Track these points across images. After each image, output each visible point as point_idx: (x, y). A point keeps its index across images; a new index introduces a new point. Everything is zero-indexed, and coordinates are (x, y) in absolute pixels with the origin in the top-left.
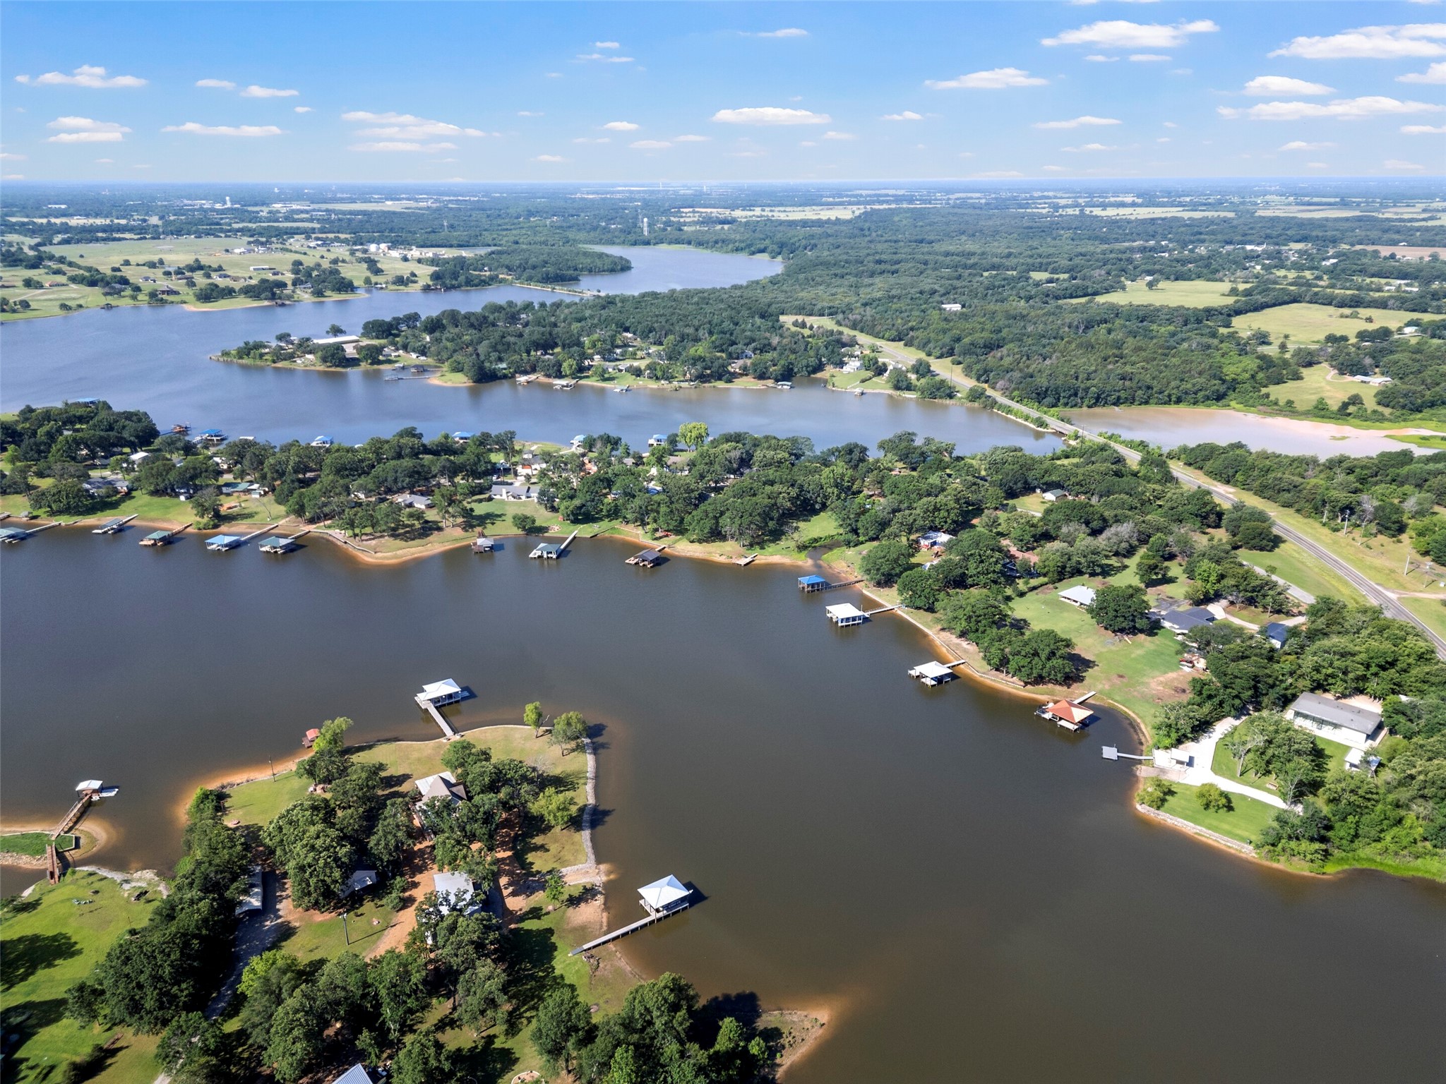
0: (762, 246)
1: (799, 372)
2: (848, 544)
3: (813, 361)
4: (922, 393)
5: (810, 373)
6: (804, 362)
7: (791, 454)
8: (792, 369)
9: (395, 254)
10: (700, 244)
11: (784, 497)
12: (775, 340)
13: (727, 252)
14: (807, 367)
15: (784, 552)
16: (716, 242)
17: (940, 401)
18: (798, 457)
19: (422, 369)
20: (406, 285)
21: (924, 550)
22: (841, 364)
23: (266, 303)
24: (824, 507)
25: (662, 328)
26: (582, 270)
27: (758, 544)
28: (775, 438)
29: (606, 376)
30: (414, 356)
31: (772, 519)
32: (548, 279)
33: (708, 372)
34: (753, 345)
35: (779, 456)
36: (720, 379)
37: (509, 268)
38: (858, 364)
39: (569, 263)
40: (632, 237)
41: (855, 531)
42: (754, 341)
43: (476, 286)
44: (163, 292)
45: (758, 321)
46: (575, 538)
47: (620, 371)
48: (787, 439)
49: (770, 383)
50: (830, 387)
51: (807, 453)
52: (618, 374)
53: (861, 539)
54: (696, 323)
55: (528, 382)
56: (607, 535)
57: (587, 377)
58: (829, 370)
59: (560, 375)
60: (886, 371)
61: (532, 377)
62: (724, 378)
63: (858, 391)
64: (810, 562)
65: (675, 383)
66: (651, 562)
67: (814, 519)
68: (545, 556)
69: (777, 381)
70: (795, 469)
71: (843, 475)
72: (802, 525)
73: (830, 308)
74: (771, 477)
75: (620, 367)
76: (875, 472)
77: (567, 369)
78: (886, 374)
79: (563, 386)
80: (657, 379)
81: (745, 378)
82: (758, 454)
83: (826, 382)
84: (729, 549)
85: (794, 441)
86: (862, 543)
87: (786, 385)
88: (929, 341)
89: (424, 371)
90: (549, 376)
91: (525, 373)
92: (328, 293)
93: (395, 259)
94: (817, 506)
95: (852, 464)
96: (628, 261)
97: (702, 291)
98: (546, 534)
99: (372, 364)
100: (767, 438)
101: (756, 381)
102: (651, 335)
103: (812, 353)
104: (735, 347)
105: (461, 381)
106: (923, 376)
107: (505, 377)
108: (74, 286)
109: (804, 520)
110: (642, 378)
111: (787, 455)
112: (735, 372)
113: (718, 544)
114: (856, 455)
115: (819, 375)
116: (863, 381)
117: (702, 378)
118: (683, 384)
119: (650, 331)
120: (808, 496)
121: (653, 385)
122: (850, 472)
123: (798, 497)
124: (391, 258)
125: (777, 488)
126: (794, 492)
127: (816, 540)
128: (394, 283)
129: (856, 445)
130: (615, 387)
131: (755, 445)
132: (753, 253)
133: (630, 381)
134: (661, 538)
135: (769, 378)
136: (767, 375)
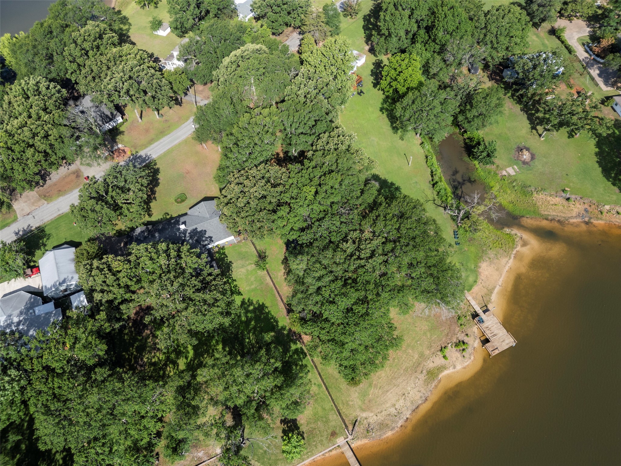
15: (471, 249)
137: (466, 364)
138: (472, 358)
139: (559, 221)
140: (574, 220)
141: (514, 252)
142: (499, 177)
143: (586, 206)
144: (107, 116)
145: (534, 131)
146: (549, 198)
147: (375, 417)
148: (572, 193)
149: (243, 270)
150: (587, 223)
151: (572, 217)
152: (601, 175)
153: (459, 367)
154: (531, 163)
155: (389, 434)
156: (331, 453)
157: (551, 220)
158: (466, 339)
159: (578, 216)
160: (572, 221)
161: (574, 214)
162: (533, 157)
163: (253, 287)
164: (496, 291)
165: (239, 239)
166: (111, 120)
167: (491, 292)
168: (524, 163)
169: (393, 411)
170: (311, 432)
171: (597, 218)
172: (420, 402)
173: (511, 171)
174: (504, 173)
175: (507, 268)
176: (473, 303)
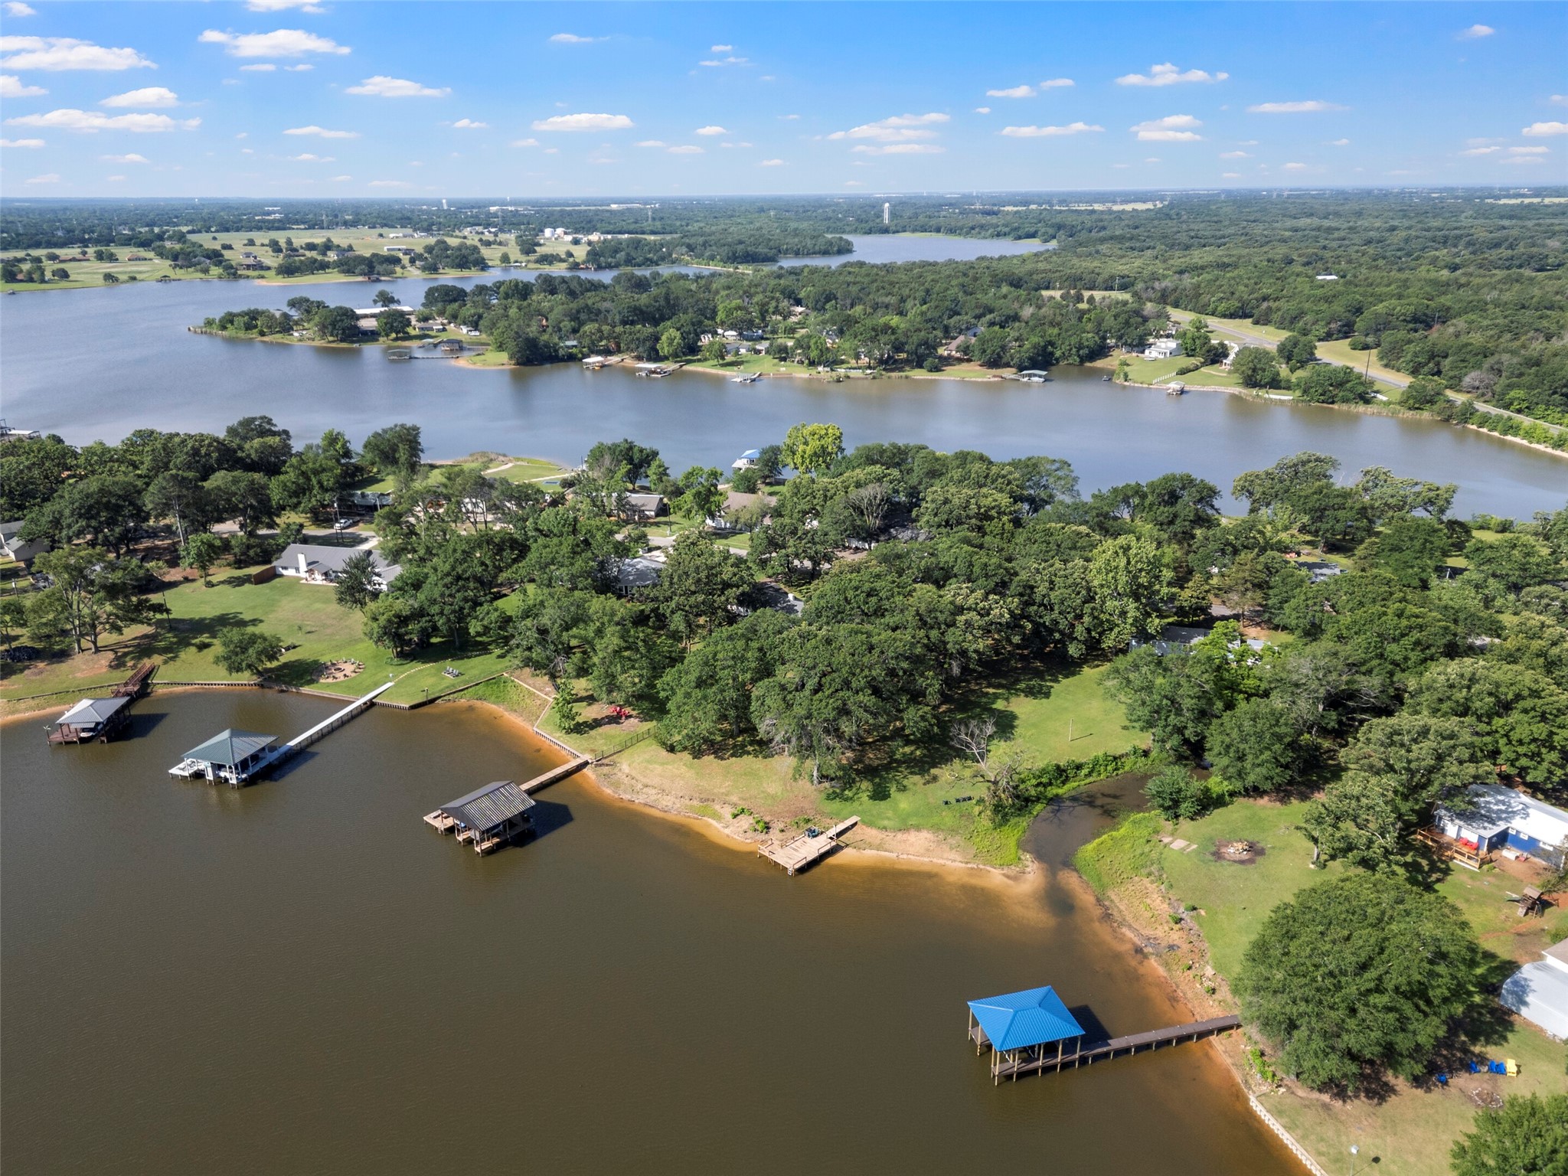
0: (1032, 230)
1: (1064, 356)
2: (1172, 807)
3: (1090, 338)
4: (1305, 392)
5: (1082, 360)
6: (1074, 340)
7: (1017, 499)
8: (1052, 354)
9: (569, 238)
10: (952, 231)
11: (968, 624)
12: (1027, 312)
13: (985, 238)
14: (1080, 348)
15: (948, 817)
16: (973, 228)
17: (1344, 407)
18: (1036, 504)
19: (458, 347)
20: (551, 263)
21: (1463, 863)
22: (1141, 345)
23: (360, 279)
24: (1095, 652)
25: (847, 295)
26: (786, 252)
27: (870, 772)
28: (982, 458)
29: (729, 358)
30: (464, 329)
31: (917, 697)
32: (734, 258)
33: (903, 356)
34: (989, 317)
35: (988, 501)
36: (920, 366)
37: (691, 248)
38: (1172, 344)
39: (771, 243)
40: (867, 226)
41: (1193, 753)
42: (991, 311)
43: (639, 266)
44: (248, 267)
45: (1005, 289)
46: (371, 705)
47: (758, 352)
48: (1015, 464)
49: (1009, 373)
50: (1120, 381)
51: (1060, 497)
52: (752, 356)
53: (1216, 784)
54: (906, 292)
55: (603, 366)
56: (463, 702)
57: (699, 360)
58: (1119, 355)
59: (654, 356)
60: (1226, 356)
61: (614, 359)
62: (927, 363)
63: (1174, 386)
64: (1032, 876)
65: (841, 371)
66: (488, 833)
67: (1063, 687)
68: (210, 776)
69: (1021, 368)
70: (1021, 537)
71: (1155, 564)
72: (1021, 706)
73: (1123, 277)
74: (945, 558)
75: (758, 347)
76: (1245, 556)
77: (665, 345)
78: (1228, 361)
79: (654, 372)
80: (812, 364)
81: (965, 366)
82: (933, 494)
83: (1111, 374)
84: (774, 788)
85: (1031, 467)
86: (1219, 802)
87: (1037, 377)
88: (1302, 313)
89: (461, 349)
90: (639, 358)
91: (607, 352)
92: (447, 270)
93: (565, 243)
94: (1073, 650)
95: (1177, 527)
96: (849, 243)
97: (935, 264)
98: (306, 690)
99: (397, 339)
100: (963, 458)
101: (984, 370)
102: (827, 306)
103: (1089, 326)
104: (956, 318)
105: (499, 361)
106: (1303, 364)
107: (571, 358)
108: (157, 261)
109: (1031, 692)
110: (788, 363)
111: (1004, 500)
112: (950, 357)
113: (749, 762)
114: (1187, 505)
115: (1099, 364)
116: (1183, 372)
117: (888, 364)
118: (853, 373)
119: (828, 299)
120: (1047, 620)
121: (802, 373)
122: (1172, 552)
123: (1015, 623)
124: (555, 239)
125: (955, 592)
126: (1001, 610)
127: (1061, 774)
128: (537, 261)
129: (1188, 482)
130: (735, 375)
131: (933, 475)
132: (1019, 238)
133: (767, 366)
134: (597, 723)
135: (1008, 365)
136: (1004, 360)
137: (736, 837)
139: (1109, 915)
140: (1130, 935)
141: (981, 866)
142: (1149, 836)
143: (1185, 945)
146: (1155, 896)
148: (1196, 918)
150: (1139, 951)
151: (1135, 931)
155: (608, 791)
157: (1102, 906)
158: (774, 831)
159: (1148, 938)
160: (1125, 930)
161: (1147, 933)
164: (885, 853)
168: (1217, 854)
171: (1165, 964)
173: (1179, 844)
174: (1166, 839)
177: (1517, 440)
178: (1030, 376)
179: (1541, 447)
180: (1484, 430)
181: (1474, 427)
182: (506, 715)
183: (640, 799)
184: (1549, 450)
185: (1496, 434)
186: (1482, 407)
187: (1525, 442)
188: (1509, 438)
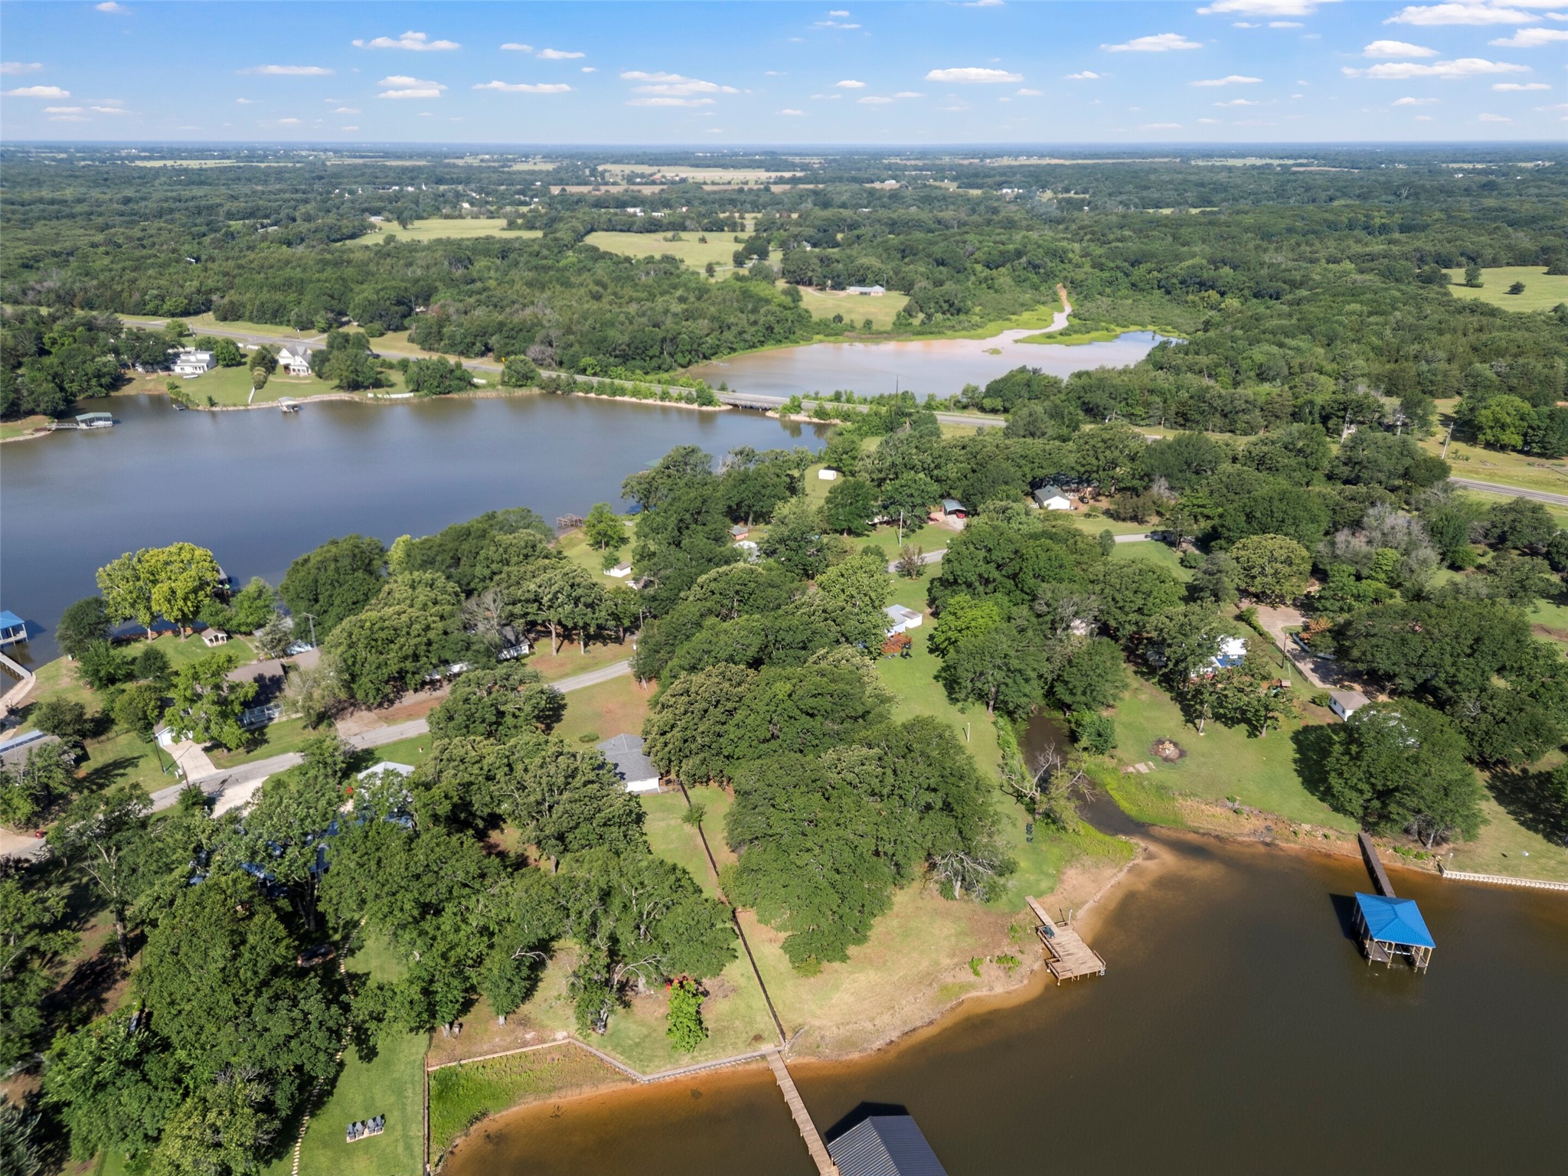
1: (82, 389)
3: (106, 362)
5: (108, 390)
6: (91, 367)
14: (99, 376)
15: (1052, 850)
22: (159, 362)
38: (204, 356)
49: (47, 422)
58: (144, 378)
64: (1151, 847)
69: (61, 415)
87: (102, 421)
116: (256, 386)
135: (32, 412)
136: (25, 407)
137: (1013, 988)
138: (1026, 982)
139: (1217, 837)
140: (1246, 839)
141: (1130, 865)
142: (1121, 774)
143: (1269, 823)
144: (509, 641)
145: (1190, 725)
146: (1203, 807)
147: (834, 1029)
148: (1242, 803)
149: (663, 824)
150: (1267, 844)
151: (1241, 834)
152: (1300, 787)
153: (999, 989)
154: (1179, 761)
155: (855, 1056)
156: (747, 1067)
157: (1204, 834)
158: (1019, 957)
159: (1255, 832)
160: (1239, 839)
161: (1246, 831)
162: (1182, 754)
163: (672, 846)
164: (1087, 907)
165: (665, 788)
166: (512, 645)
167: (1078, 906)
168: (1166, 759)
169: (869, 1026)
170: (719, 1031)
171: (1287, 840)
172: (919, 1024)
173: (1142, 768)
174: (1131, 769)
175: (1113, 882)
176: (1041, 912)
177: (626, 399)
178: (92, 420)
179: (650, 401)
180: (592, 395)
181: (581, 394)
182: (554, 1100)
183: (894, 1035)
184: (659, 403)
185: (604, 397)
186: (580, 378)
187: (634, 400)
188: (618, 398)
